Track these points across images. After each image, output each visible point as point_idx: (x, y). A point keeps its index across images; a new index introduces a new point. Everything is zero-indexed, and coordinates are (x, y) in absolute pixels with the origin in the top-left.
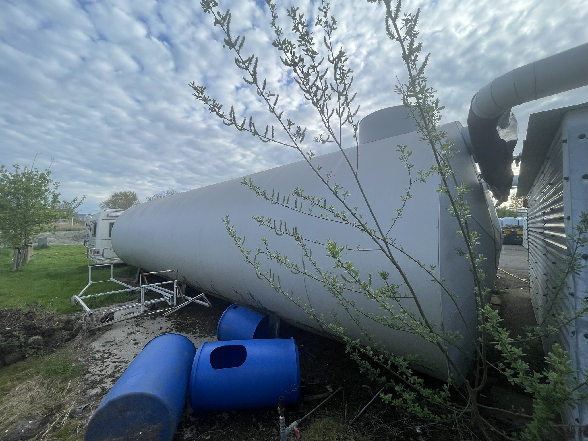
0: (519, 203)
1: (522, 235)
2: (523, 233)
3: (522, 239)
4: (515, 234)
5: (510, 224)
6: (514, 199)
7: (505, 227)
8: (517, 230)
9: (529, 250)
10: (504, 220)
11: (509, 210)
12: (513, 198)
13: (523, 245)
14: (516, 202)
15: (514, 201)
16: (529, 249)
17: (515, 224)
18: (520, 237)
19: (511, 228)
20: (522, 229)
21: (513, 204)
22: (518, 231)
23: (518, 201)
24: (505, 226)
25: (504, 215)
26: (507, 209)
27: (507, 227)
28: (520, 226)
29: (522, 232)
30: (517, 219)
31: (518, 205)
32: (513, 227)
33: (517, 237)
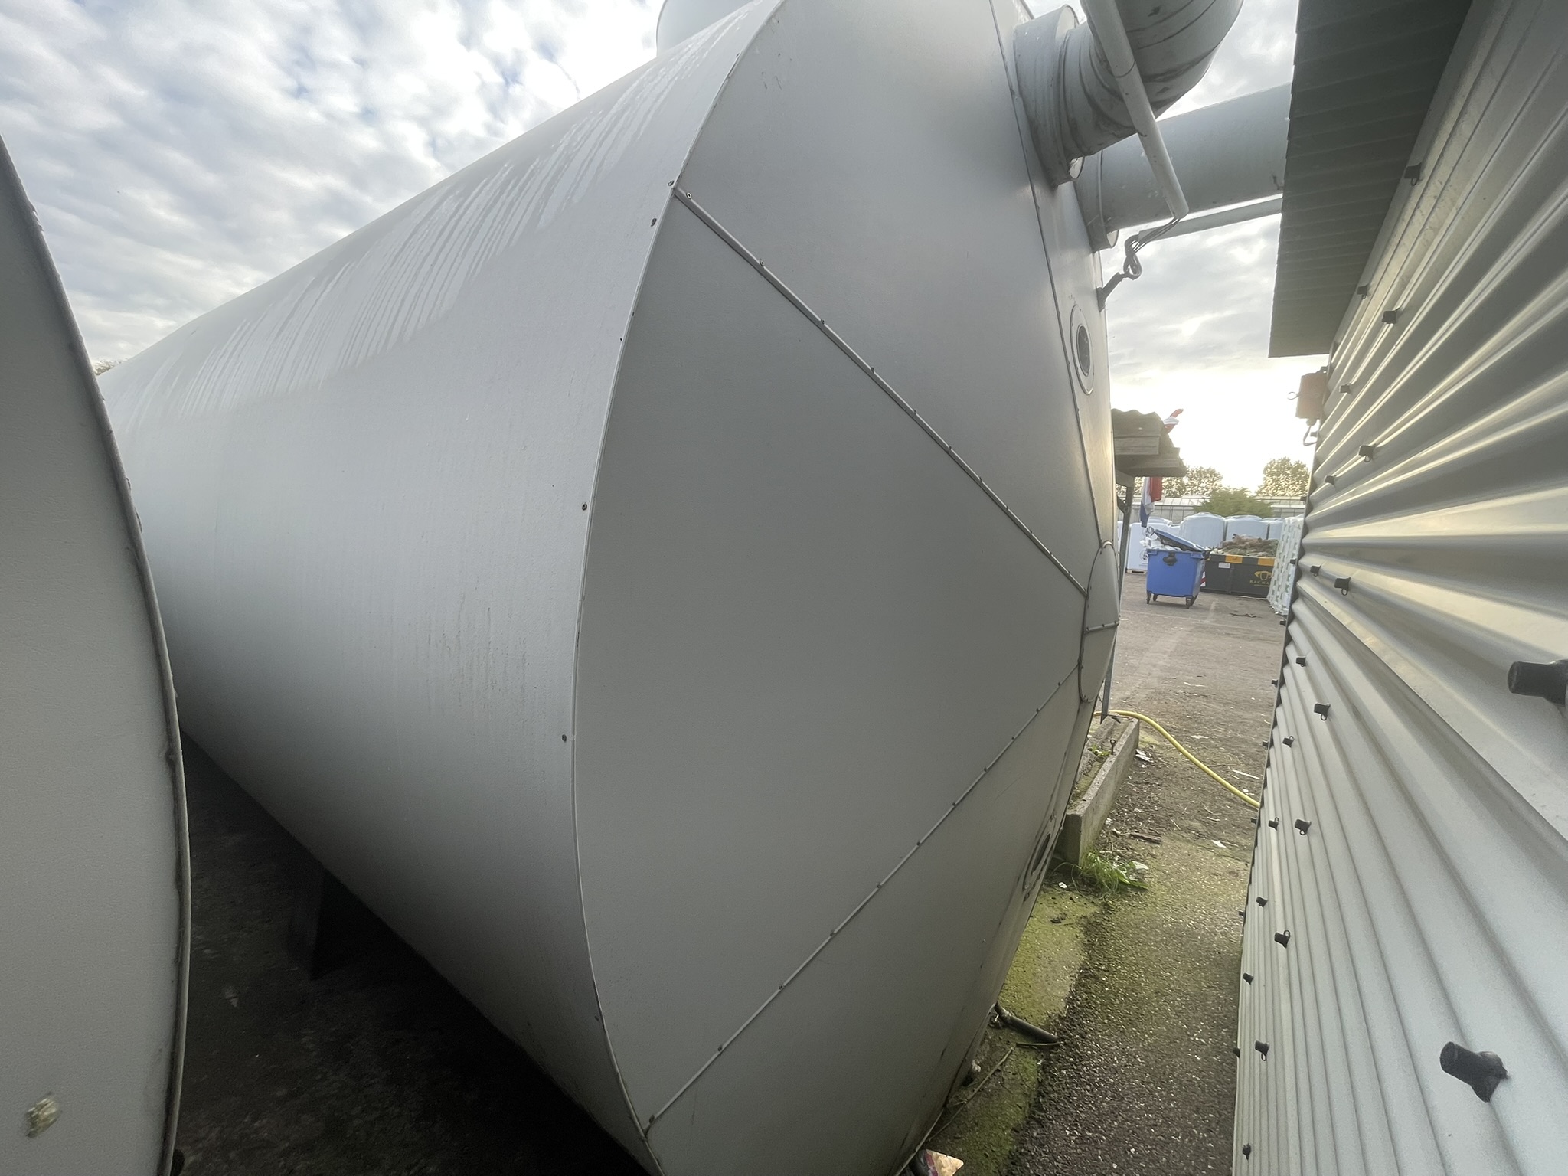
0: (1280, 485)
1: (1270, 569)
2: (1275, 564)
3: (1269, 580)
4: (1251, 565)
5: (1244, 536)
6: (1271, 474)
7: (1231, 543)
8: (1260, 553)
9: (1294, 628)
10: (1233, 522)
11: (1252, 499)
12: (1269, 470)
13: (1267, 599)
14: (1274, 481)
15: (1268, 478)
16: (1292, 617)
17: (1257, 535)
18: (1264, 575)
19: (1245, 548)
20: (1275, 551)
21: (1265, 487)
22: (1262, 557)
23: (1279, 480)
24: (1232, 540)
25: (1238, 510)
26: (1249, 495)
27: (1235, 544)
28: (1270, 542)
29: (1274, 560)
30: (1266, 521)
31: (1276, 489)
32: (1252, 546)
33: (1257, 574)
